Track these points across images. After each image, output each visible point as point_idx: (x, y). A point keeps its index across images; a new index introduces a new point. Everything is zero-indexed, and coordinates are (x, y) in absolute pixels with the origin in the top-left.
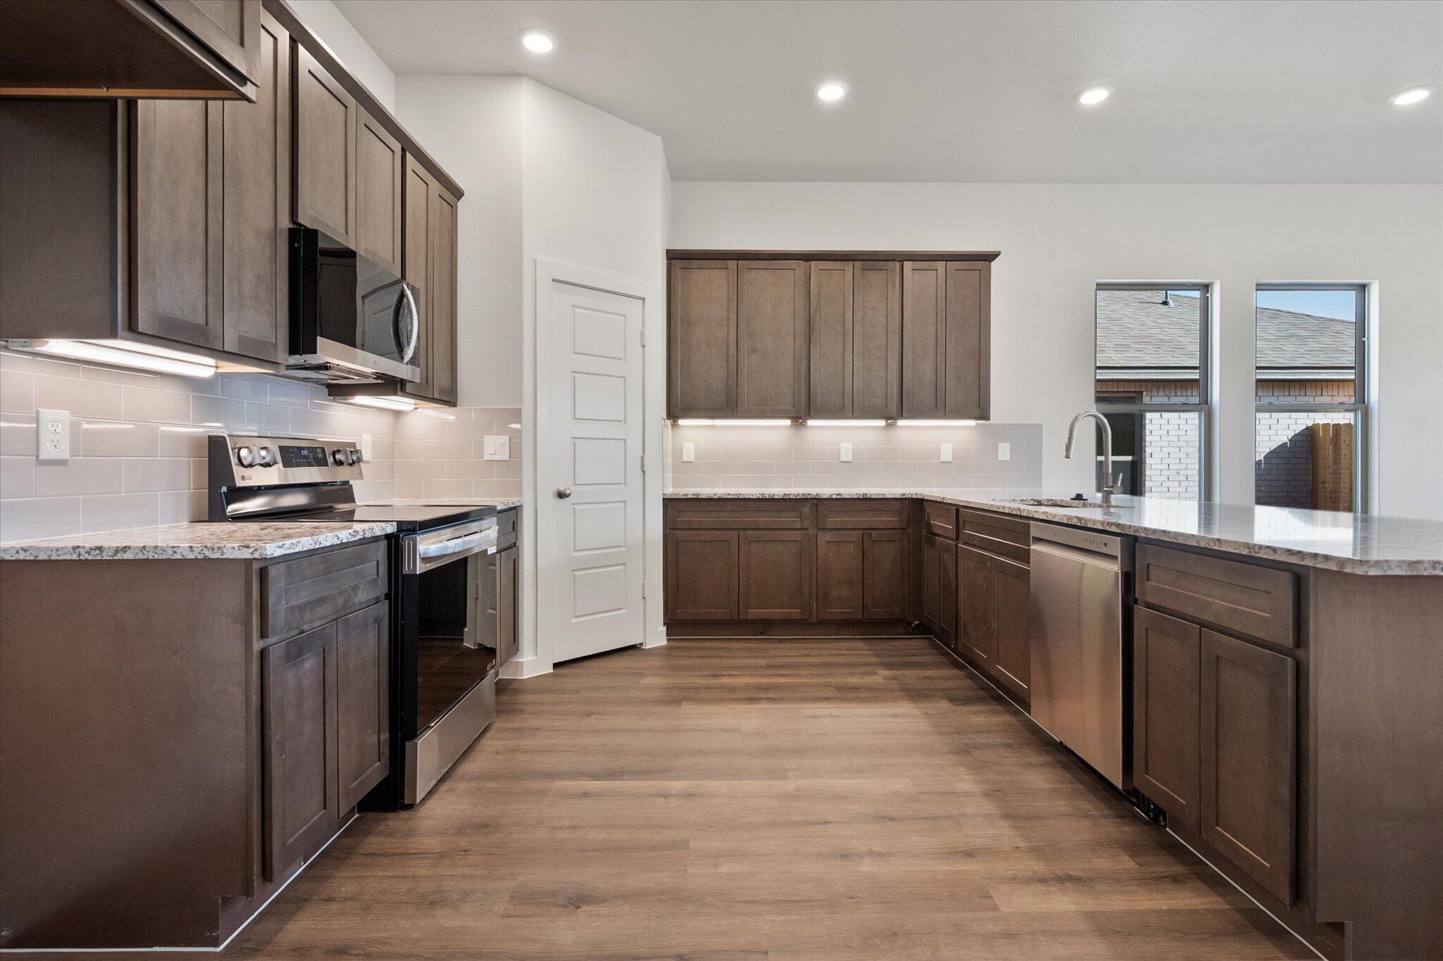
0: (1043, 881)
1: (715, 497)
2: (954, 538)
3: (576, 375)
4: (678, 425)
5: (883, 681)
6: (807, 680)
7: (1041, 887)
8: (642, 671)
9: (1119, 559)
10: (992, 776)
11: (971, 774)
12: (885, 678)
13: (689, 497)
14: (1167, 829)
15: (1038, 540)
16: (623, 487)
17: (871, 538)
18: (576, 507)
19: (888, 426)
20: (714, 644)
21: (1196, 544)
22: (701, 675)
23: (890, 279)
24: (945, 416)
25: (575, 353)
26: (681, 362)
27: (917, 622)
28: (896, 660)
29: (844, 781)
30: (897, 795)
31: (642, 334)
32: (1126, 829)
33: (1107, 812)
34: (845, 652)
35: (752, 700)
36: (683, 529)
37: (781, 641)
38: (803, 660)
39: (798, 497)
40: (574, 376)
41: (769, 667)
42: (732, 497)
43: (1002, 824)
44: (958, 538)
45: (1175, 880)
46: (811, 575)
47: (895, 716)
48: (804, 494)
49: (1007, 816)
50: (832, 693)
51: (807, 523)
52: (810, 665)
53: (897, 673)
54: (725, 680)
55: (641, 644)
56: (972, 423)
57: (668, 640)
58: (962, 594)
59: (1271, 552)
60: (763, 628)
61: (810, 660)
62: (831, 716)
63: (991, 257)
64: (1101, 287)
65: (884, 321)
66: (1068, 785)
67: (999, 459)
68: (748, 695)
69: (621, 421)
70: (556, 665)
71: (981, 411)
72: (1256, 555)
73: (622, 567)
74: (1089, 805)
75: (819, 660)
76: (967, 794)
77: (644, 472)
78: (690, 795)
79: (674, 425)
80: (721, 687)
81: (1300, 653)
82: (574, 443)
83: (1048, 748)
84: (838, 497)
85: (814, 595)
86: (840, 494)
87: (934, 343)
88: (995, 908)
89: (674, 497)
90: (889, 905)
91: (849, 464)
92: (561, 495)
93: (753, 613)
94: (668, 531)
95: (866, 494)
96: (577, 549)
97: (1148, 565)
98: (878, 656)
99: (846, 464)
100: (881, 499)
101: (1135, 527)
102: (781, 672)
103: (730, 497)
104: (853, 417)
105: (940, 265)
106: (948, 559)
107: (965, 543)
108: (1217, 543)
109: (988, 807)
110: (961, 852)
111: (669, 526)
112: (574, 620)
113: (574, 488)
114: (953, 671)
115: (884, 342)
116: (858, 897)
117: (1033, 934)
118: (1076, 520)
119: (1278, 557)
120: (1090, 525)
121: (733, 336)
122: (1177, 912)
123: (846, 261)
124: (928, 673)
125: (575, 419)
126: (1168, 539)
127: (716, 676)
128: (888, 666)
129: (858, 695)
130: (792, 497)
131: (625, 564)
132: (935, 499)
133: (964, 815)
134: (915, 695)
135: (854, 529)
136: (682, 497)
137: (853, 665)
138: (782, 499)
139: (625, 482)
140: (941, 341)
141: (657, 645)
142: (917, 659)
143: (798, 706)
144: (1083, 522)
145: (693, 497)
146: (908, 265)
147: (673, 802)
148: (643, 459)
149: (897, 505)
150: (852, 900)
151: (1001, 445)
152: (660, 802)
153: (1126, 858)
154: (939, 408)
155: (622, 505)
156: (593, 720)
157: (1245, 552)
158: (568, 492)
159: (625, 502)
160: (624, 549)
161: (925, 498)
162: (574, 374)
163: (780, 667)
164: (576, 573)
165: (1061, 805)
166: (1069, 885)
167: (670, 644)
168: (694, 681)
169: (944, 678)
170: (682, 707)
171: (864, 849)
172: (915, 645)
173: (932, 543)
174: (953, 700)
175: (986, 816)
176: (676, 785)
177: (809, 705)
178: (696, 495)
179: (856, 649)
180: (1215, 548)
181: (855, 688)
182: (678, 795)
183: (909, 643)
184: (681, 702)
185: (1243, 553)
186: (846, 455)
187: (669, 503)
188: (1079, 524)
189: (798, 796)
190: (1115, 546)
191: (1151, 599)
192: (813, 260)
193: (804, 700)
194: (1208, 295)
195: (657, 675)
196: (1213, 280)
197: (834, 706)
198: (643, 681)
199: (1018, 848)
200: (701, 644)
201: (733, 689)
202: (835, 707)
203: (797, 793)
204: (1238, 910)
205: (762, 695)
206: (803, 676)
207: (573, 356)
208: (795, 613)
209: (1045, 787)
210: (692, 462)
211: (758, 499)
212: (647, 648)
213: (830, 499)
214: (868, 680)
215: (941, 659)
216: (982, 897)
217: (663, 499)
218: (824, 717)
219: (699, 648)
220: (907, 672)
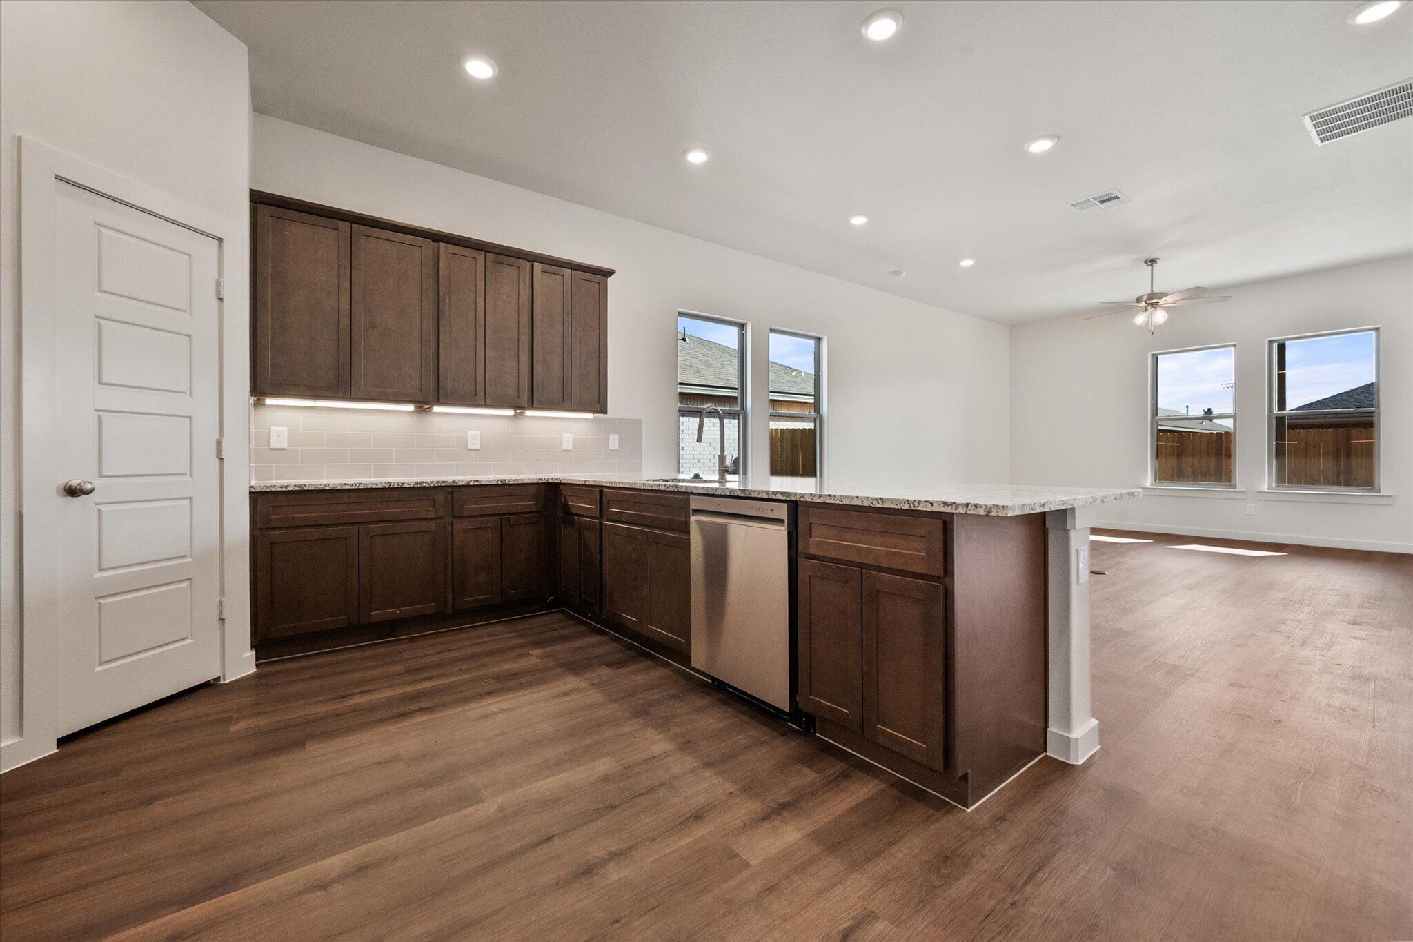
0: (766, 818)
1: (327, 488)
2: (598, 516)
3: (101, 321)
4: (264, 405)
5: (538, 660)
6: (459, 678)
7: (767, 825)
8: (227, 715)
9: (786, 521)
10: (677, 729)
11: (659, 734)
12: (541, 657)
13: (289, 489)
14: (817, 734)
15: (696, 512)
16: (187, 478)
17: (510, 522)
18: (103, 508)
19: (516, 415)
20: (325, 659)
21: (861, 504)
22: (321, 701)
23: (521, 276)
24: (571, 409)
25: (100, 291)
26: (273, 328)
27: (552, 598)
28: (543, 637)
29: (547, 781)
30: (606, 778)
31: (218, 284)
32: (793, 744)
33: (774, 734)
34: (488, 639)
35: (403, 716)
36: (281, 528)
37: (411, 640)
38: (445, 656)
39: (432, 485)
40: (99, 324)
41: (410, 671)
42: (349, 487)
43: (708, 774)
44: (601, 516)
45: (845, 776)
46: (446, 565)
47: (566, 694)
48: (438, 482)
49: (708, 765)
50: (492, 686)
51: (441, 512)
52: (456, 660)
53: (549, 649)
54: (358, 700)
55: (218, 679)
56: (590, 416)
57: (257, 666)
58: (607, 566)
59: (930, 505)
60: (390, 630)
61: (454, 654)
62: (502, 711)
63: (610, 273)
64: (681, 314)
65: (517, 315)
66: (736, 719)
67: (610, 448)
68: (395, 711)
69: (185, 393)
70: (61, 742)
71: (599, 404)
72: (916, 508)
73: (185, 584)
74: (757, 732)
75: (463, 653)
76: (666, 754)
77: (221, 459)
78: (360, 870)
79: (259, 404)
80: (355, 710)
81: (947, 580)
82: (100, 418)
83: (705, 690)
84: (476, 483)
85: (450, 586)
86: (477, 481)
87: (562, 342)
88: (746, 865)
89: (268, 490)
90: (657, 910)
91: (476, 452)
92: (72, 492)
93: (378, 614)
94: (257, 532)
95: (505, 480)
96: (104, 566)
97: (811, 524)
98: (522, 636)
99: (474, 452)
100: (518, 484)
101: (801, 494)
102: (426, 675)
103: (347, 487)
104: (486, 406)
105: (567, 272)
106: (591, 537)
107: (609, 520)
108: (880, 501)
109: (689, 762)
110: (691, 817)
111: (259, 525)
112: (98, 669)
113: (98, 483)
114: (596, 638)
115: (516, 335)
116: (623, 917)
117: (786, 877)
118: (739, 492)
119: (935, 509)
120: (754, 495)
121: (345, 306)
122: (861, 804)
123: (478, 250)
124: (577, 644)
125: (100, 383)
126: (833, 502)
127: (343, 697)
128: (537, 644)
129: (522, 680)
130: (424, 485)
131: (190, 579)
132: (575, 483)
133: (675, 777)
134: (575, 667)
135: (493, 515)
136: (279, 489)
137: (501, 651)
138: (414, 487)
139: (191, 471)
140: (567, 340)
141: (241, 676)
142: (561, 632)
143: (460, 709)
144: (747, 493)
145: (296, 488)
146: (538, 266)
147: (339, 890)
148: (219, 443)
149: (534, 490)
150: (617, 925)
151: (612, 436)
152: (317, 898)
153: (806, 770)
154: (564, 401)
155: (186, 502)
156: (158, 809)
157: (906, 507)
158: (89, 486)
159: (190, 498)
160: (190, 560)
161: (563, 482)
162: (100, 320)
163: (421, 669)
164: (103, 601)
165: (741, 739)
166: (785, 813)
167: (260, 671)
168: (314, 711)
169: (593, 646)
170: (308, 750)
171: (602, 854)
172: (551, 619)
173: (571, 523)
174: (610, 665)
175: (692, 771)
176: (335, 863)
177: (473, 705)
178: (300, 486)
179: (499, 634)
180: (878, 505)
181: (514, 675)
182: (343, 877)
183: (546, 618)
184: (304, 742)
185: (903, 508)
186: (474, 443)
187: (257, 498)
188: (743, 495)
189: (505, 816)
190: (782, 512)
191: (813, 551)
192: (442, 242)
193: (466, 700)
194: (744, 332)
195: (252, 716)
196: (746, 321)
197: (501, 698)
198: (232, 729)
199: (731, 793)
200: (310, 662)
201: (372, 708)
202: (502, 701)
203: (502, 814)
204: (891, 785)
205: (413, 707)
206: (452, 674)
207: (98, 294)
208: (429, 607)
209: (721, 725)
210: (284, 449)
211: (384, 489)
212: (227, 681)
213: (467, 486)
214: (523, 663)
215: (582, 628)
216: (730, 860)
217: (250, 493)
218: (495, 714)
219: (307, 668)
220: (559, 647)
